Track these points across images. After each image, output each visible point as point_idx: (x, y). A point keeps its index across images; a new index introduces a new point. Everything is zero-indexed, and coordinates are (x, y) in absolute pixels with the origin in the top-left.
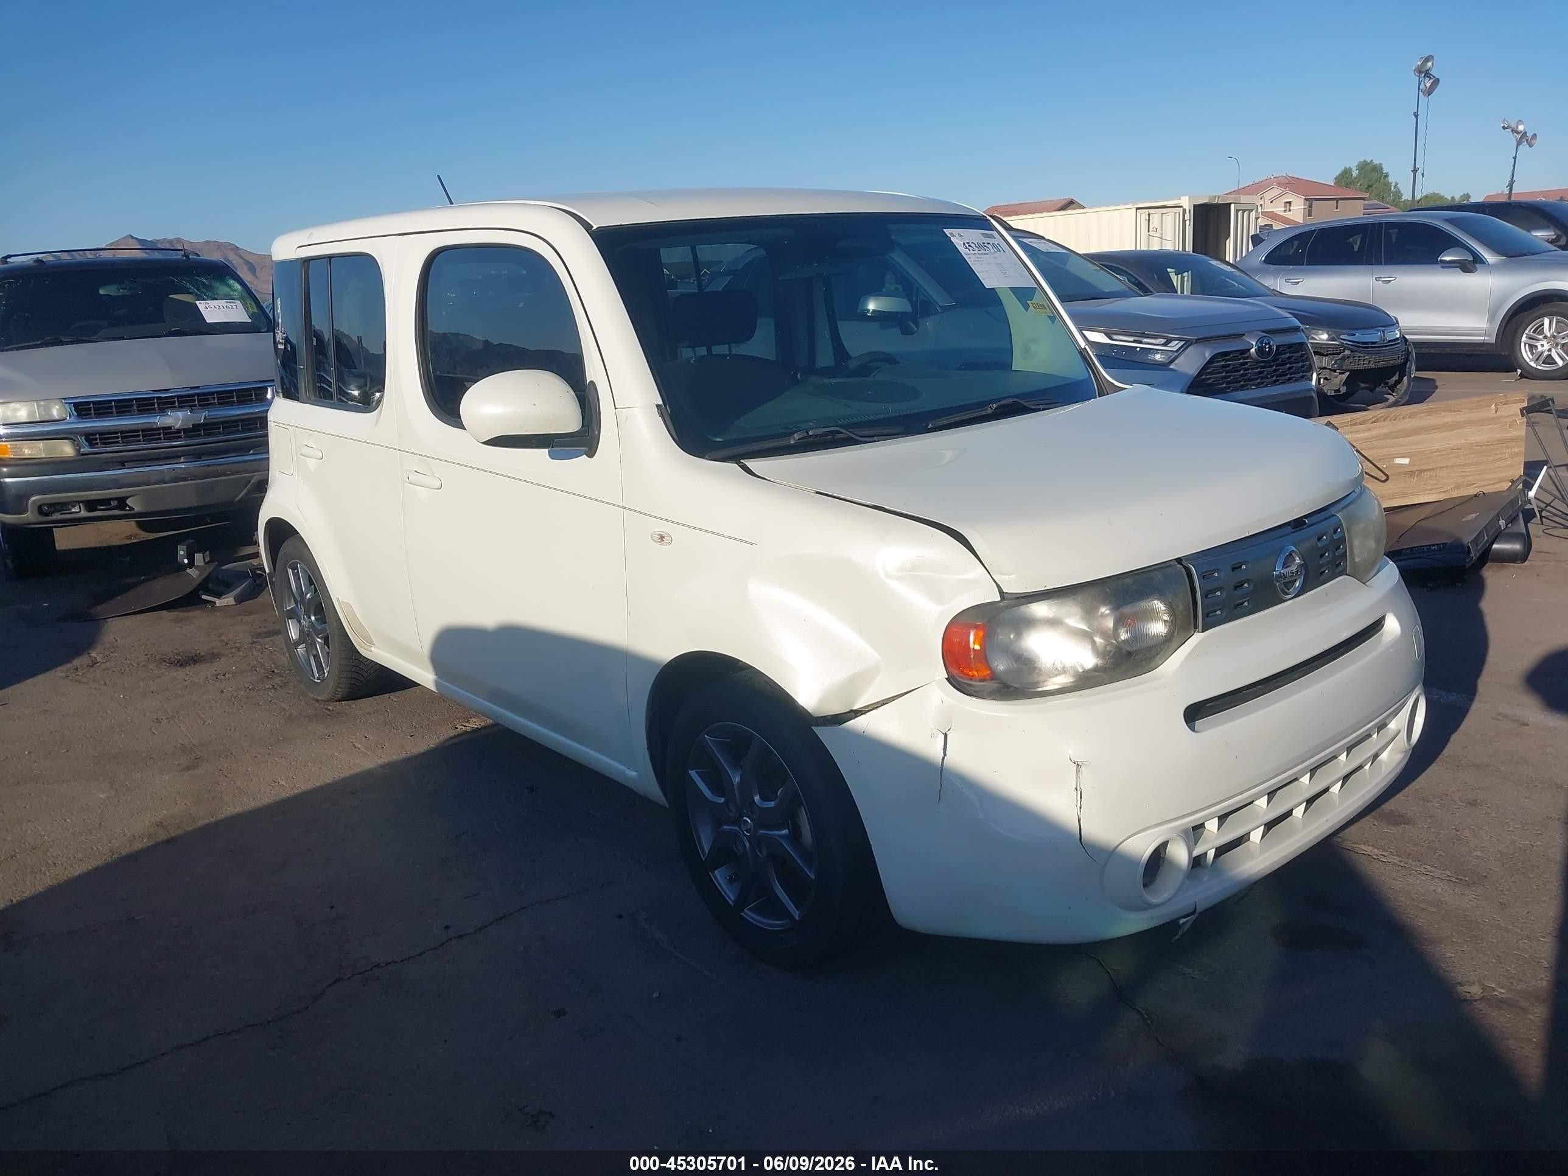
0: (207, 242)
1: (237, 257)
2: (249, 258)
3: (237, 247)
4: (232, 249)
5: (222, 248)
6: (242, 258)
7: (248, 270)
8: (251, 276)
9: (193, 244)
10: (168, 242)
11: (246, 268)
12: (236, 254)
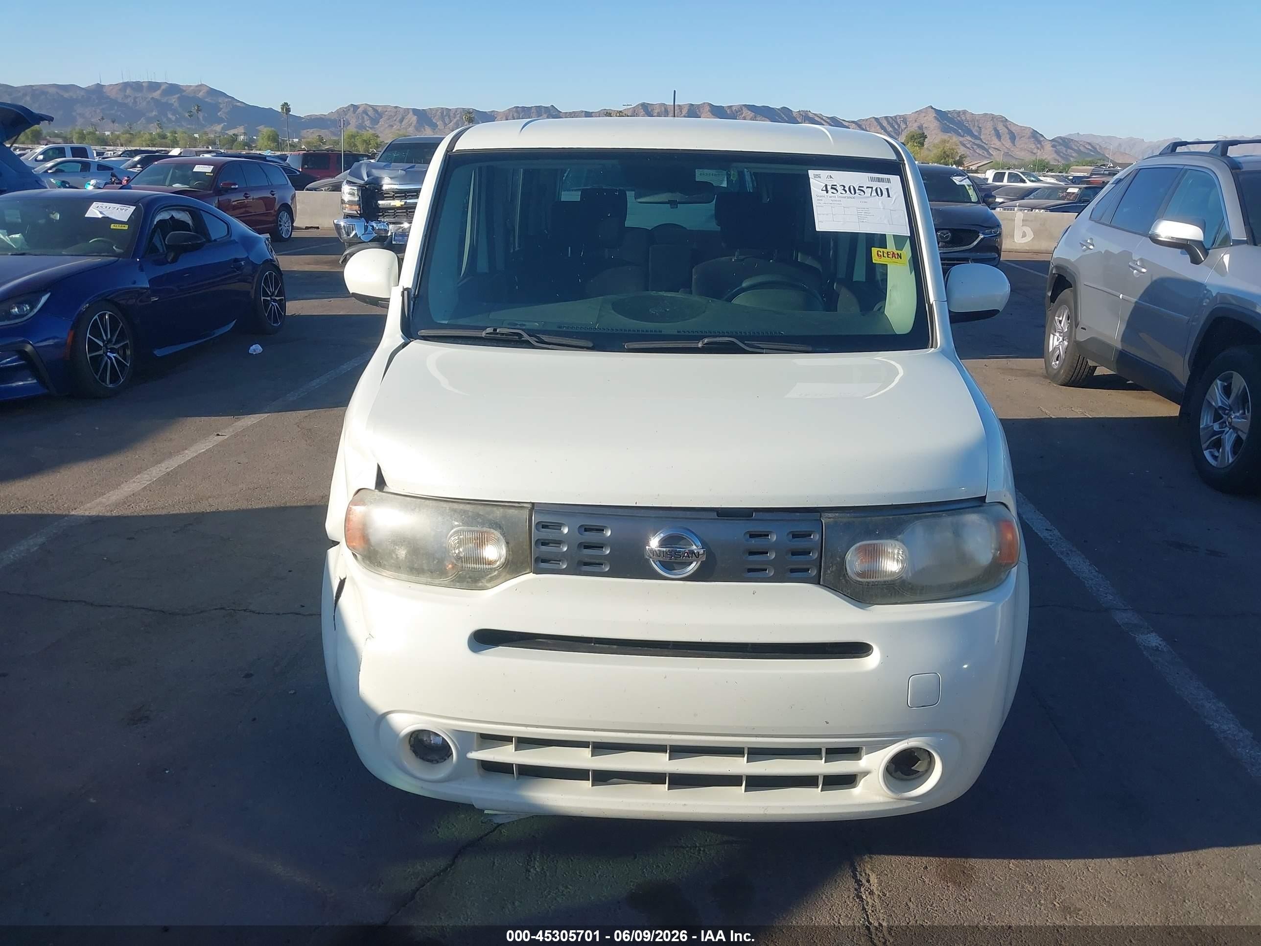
0: (986, 114)
1: (1004, 127)
2: (1013, 129)
3: (1007, 120)
4: (1002, 121)
5: (995, 119)
6: (1007, 128)
7: (1010, 138)
8: (1010, 144)
9: (974, 115)
10: (956, 113)
11: (1008, 136)
12: (1004, 125)
